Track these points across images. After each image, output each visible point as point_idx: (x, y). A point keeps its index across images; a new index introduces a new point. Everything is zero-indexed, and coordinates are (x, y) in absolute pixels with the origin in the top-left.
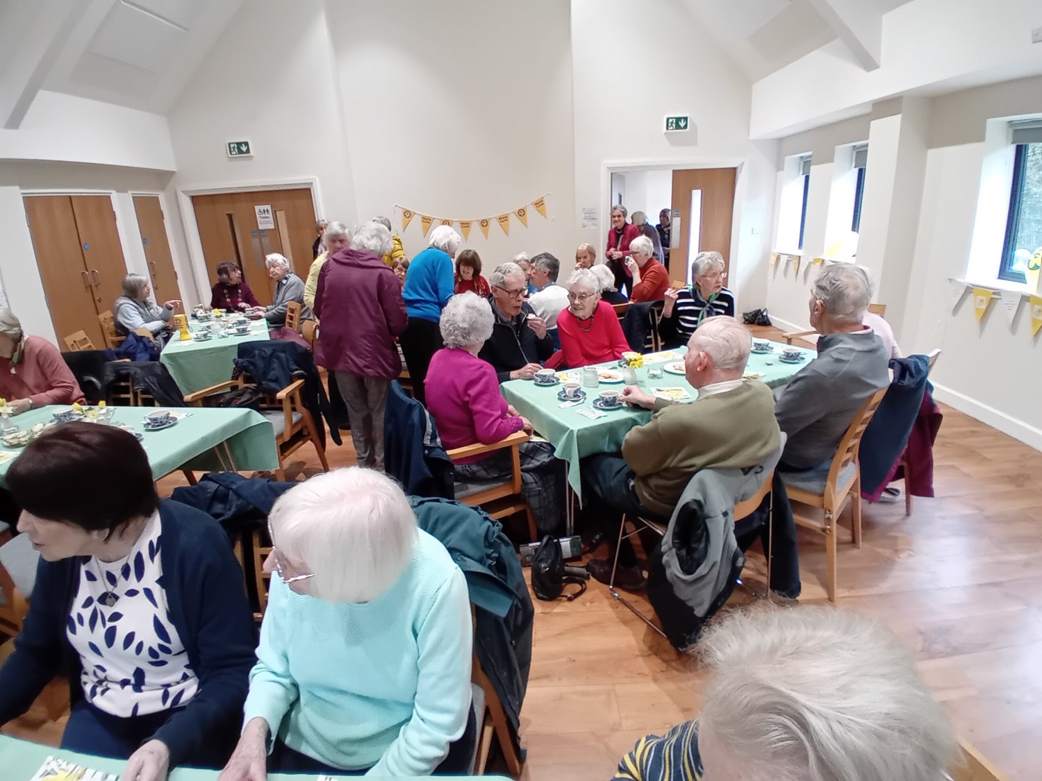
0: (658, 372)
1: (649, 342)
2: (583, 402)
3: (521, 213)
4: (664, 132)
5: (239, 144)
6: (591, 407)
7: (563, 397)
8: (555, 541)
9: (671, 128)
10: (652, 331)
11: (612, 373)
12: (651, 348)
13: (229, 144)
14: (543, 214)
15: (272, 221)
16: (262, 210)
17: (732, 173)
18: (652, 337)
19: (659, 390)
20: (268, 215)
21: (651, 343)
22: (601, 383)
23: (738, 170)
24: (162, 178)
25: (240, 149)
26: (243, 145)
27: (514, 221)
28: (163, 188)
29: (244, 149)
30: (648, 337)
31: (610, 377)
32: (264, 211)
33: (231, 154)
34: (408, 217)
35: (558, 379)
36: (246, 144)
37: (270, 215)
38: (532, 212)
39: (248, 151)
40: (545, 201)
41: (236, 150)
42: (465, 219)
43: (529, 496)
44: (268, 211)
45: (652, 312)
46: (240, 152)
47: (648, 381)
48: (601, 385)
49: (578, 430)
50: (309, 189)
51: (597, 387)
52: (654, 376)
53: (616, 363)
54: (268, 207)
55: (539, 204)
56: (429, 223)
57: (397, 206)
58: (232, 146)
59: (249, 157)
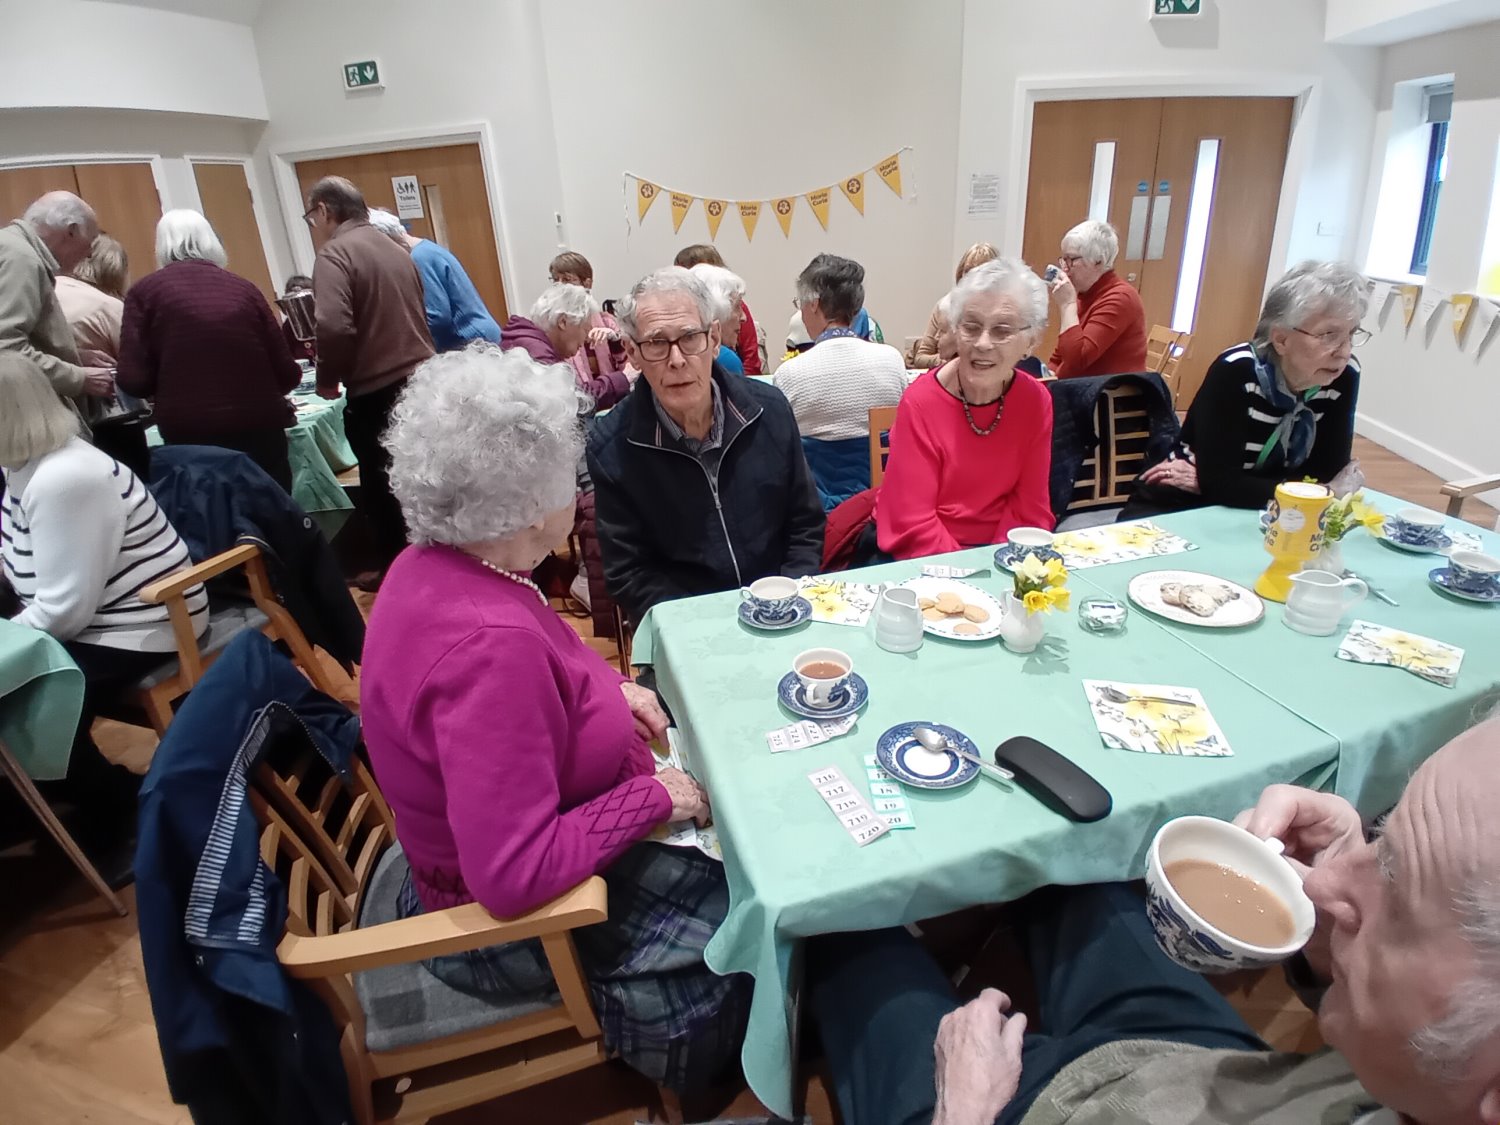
0: (1113, 616)
3: (854, 187)
4: (1150, 17)
5: (362, 67)
6: (871, 758)
7: (792, 699)
9: (1166, 9)
11: (971, 595)
13: (346, 67)
14: (895, 187)
15: (420, 206)
16: (403, 186)
17: (1284, 110)
19: (1116, 697)
20: (413, 194)
21: (1092, 476)
22: (926, 634)
23: (1299, 104)
24: (249, 131)
25: (363, 74)
26: (368, 68)
27: (839, 201)
28: (250, 151)
29: (369, 74)
30: (1087, 462)
31: (959, 614)
32: (406, 186)
33: (349, 85)
34: (649, 196)
35: (808, 611)
36: (373, 65)
37: (416, 194)
38: (873, 185)
39: (375, 79)
40: (900, 163)
41: (357, 77)
42: (749, 200)
44: (412, 186)
45: (1102, 399)
46: (364, 80)
47: (1080, 644)
48: (929, 644)
49: (785, 911)
50: (477, 145)
51: (912, 654)
53: (987, 557)
54: (413, 179)
55: (888, 168)
56: (685, 207)
57: (628, 175)
58: (351, 70)
59: (378, 88)
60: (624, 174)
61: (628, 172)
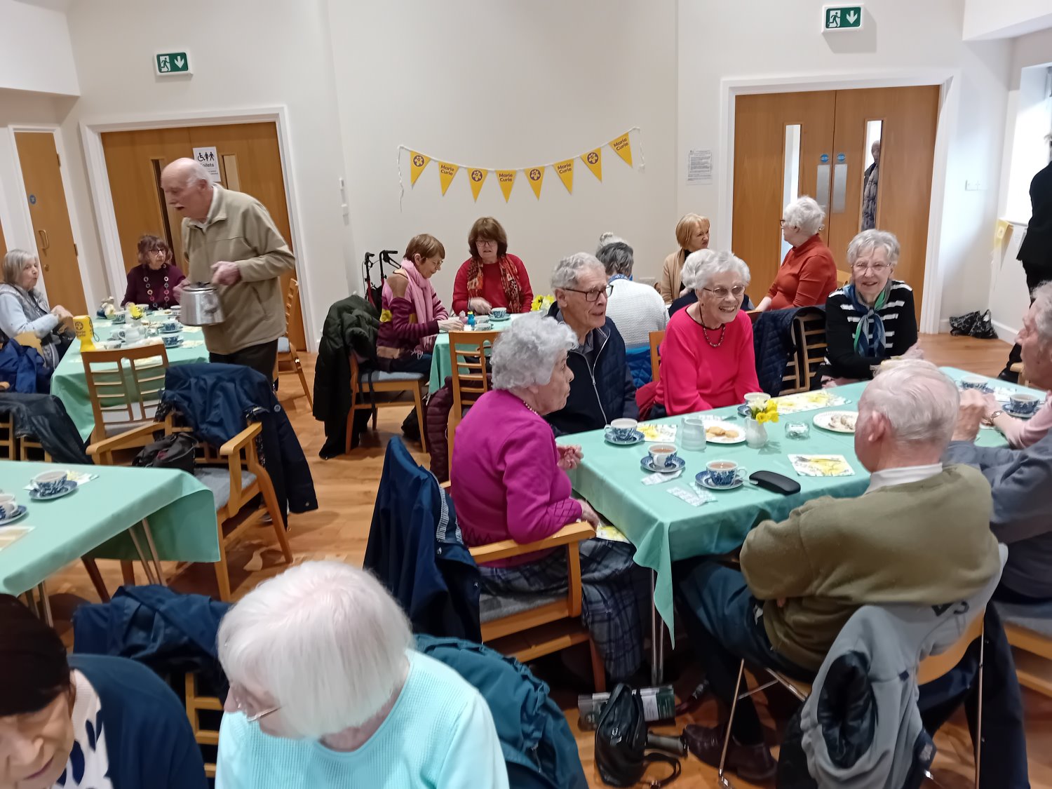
0: (801, 429)
1: (791, 371)
2: (680, 476)
3: (593, 159)
4: (822, 31)
5: (173, 57)
6: (693, 484)
7: (649, 467)
8: (634, 692)
9: (834, 25)
10: (796, 354)
11: (728, 426)
12: (793, 381)
13: (158, 57)
14: (627, 159)
15: (218, 171)
16: (203, 155)
17: (932, 96)
18: (795, 363)
19: (803, 460)
20: (212, 162)
21: (793, 373)
22: (708, 443)
23: (943, 90)
24: (60, 105)
25: (175, 63)
26: (179, 58)
27: (581, 171)
28: (59, 121)
29: (180, 63)
30: (789, 364)
31: (724, 434)
32: (206, 155)
33: (160, 71)
34: (420, 165)
35: (642, 436)
36: (183, 56)
37: (215, 161)
38: (609, 158)
39: (185, 67)
40: (631, 140)
41: (168, 65)
42: (506, 169)
43: (593, 622)
44: (211, 155)
45: (797, 323)
46: (175, 68)
47: (785, 443)
48: (709, 448)
49: (672, 524)
50: (274, 123)
51: (702, 450)
52: (796, 436)
53: (733, 409)
54: (213, 150)
55: (621, 145)
56: (451, 174)
57: (402, 148)
58: (162, 59)
59: (187, 75)
60: (398, 147)
61: (402, 145)
